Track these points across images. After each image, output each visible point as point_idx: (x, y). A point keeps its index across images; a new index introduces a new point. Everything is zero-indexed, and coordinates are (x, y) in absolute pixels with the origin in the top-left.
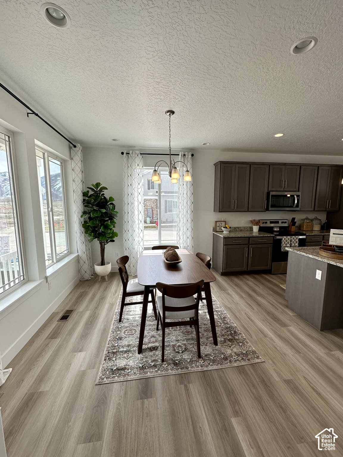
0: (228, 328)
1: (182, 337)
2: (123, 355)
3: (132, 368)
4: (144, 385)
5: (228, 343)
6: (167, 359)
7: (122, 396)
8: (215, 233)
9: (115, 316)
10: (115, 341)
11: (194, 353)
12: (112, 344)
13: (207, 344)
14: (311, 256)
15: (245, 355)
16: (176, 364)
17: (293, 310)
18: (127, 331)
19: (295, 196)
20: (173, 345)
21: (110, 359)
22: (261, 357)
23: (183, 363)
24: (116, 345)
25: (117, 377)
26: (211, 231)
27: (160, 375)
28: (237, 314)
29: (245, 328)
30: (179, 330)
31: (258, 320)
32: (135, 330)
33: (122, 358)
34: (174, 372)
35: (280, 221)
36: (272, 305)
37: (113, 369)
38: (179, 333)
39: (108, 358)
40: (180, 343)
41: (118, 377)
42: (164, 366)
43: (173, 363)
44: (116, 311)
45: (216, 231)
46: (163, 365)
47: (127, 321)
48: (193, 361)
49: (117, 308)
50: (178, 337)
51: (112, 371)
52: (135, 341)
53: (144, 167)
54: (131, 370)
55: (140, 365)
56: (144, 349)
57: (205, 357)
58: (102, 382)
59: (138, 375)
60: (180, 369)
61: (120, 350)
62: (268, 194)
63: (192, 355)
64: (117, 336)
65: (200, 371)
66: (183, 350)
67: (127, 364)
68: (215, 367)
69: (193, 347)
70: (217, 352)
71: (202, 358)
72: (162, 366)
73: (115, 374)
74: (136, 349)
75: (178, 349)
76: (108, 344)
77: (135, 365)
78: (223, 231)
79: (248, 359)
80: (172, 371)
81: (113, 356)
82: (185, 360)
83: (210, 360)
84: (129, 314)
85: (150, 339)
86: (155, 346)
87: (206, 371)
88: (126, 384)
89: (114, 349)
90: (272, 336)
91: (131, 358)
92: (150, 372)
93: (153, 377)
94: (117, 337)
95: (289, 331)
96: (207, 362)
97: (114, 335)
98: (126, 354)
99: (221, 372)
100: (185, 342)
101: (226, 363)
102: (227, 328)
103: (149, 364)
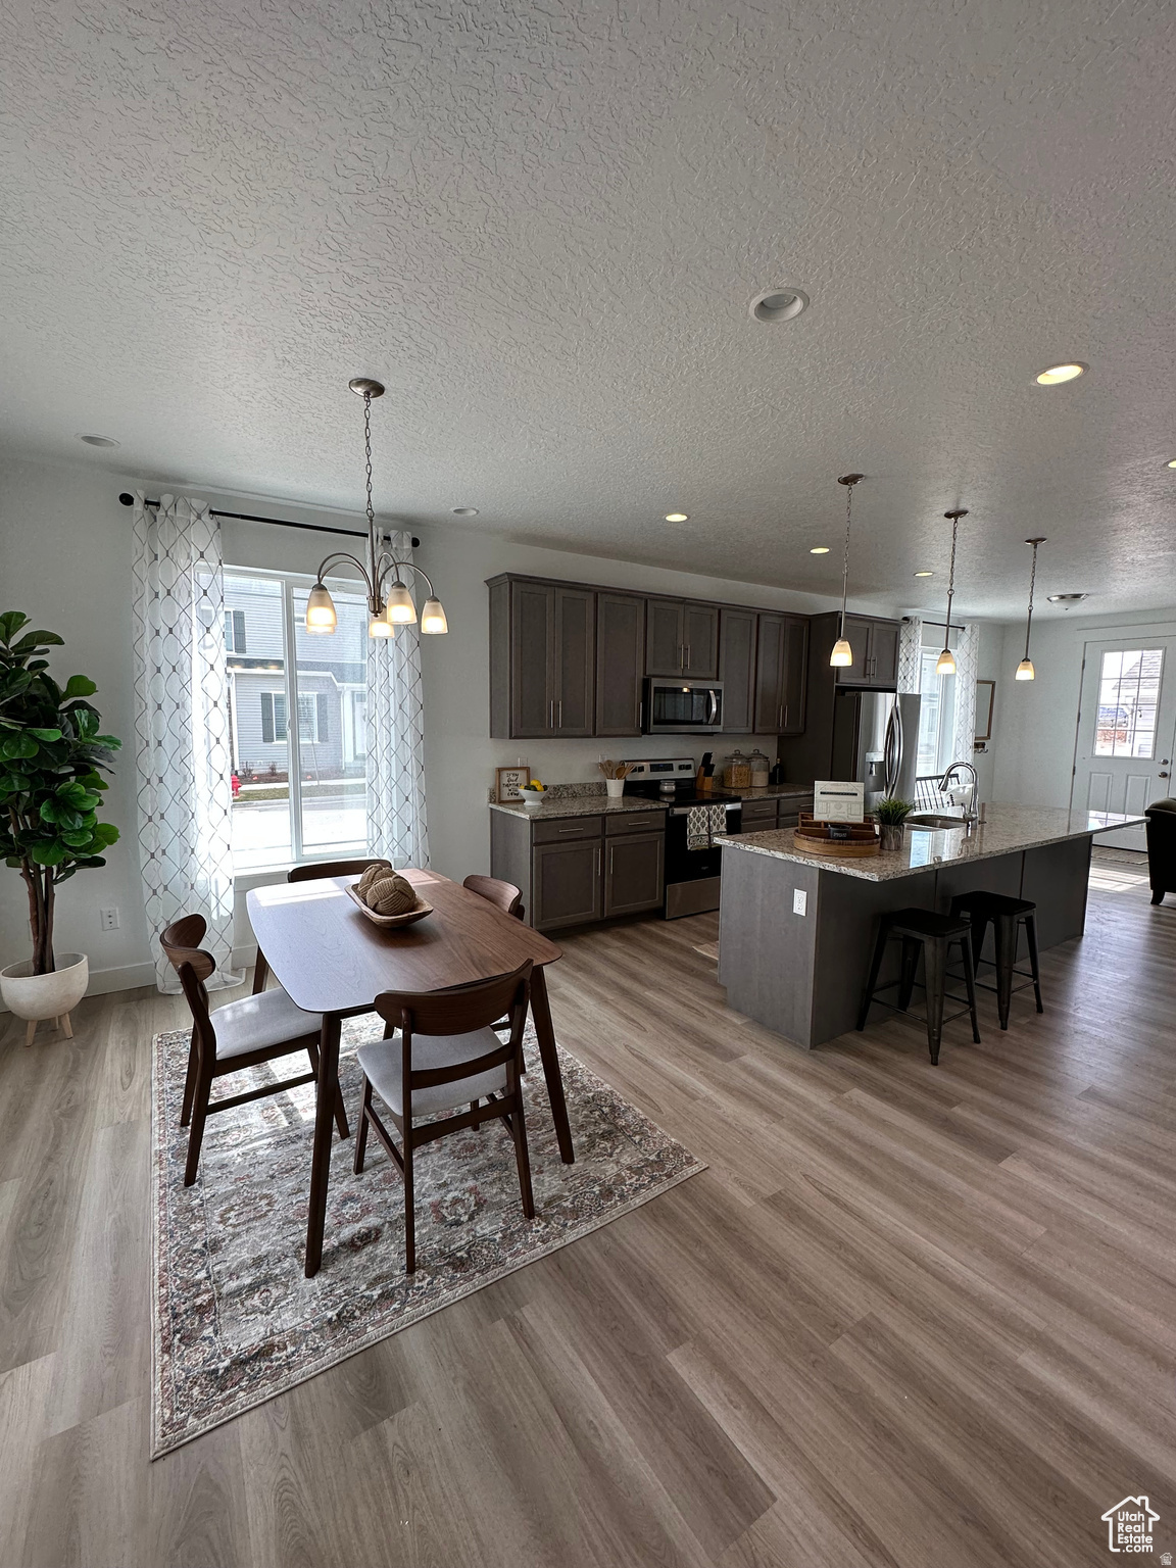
0: (591, 1100)
1: (455, 1171)
2: (242, 1304)
3: (297, 1337)
4: (363, 1377)
5: (601, 1146)
6: (424, 1257)
7: (288, 1451)
8: (500, 808)
9: (157, 1167)
10: (190, 1265)
11: (510, 1208)
12: (181, 1278)
13: (540, 1167)
14: (779, 855)
15: (655, 1166)
16: (459, 1264)
17: (739, 1011)
18: (232, 1209)
19: (711, 692)
20: (432, 1205)
21: (188, 1339)
22: (697, 1159)
23: (484, 1250)
24: (202, 1274)
25: (244, 1390)
26: (483, 802)
27: (415, 1320)
28: (604, 1054)
29: (635, 1089)
30: (439, 1149)
31: (665, 1058)
32: (266, 1196)
33: (243, 1317)
34: (460, 1291)
35: (676, 765)
36: (689, 1006)
37: (216, 1371)
38: (440, 1159)
39: (180, 1336)
40: (456, 1190)
41: (250, 1389)
42: (420, 1284)
43: (448, 1264)
44: (157, 1147)
45: (501, 802)
46: (413, 1282)
47: (219, 1174)
48: (512, 1234)
49: (157, 1136)
50: (442, 1175)
51: (217, 1378)
52: (280, 1237)
53: (224, 566)
54: (294, 1344)
55: (330, 1314)
56: (327, 1253)
57: (548, 1209)
58: (183, 1437)
59: (329, 1350)
60: (477, 1275)
61: (224, 1290)
62: (646, 683)
63: (503, 1215)
64: (195, 1241)
65: (544, 1255)
66: (473, 1208)
67: (271, 1330)
68: (584, 1229)
69: (502, 1190)
70: (576, 1182)
71: (539, 1215)
72: (413, 1288)
73: (229, 1384)
74: (295, 1264)
75: (453, 1212)
76: (162, 1285)
77: (309, 1322)
78: (524, 801)
79: (666, 1175)
80: (452, 1292)
81: (201, 1321)
82: (484, 1240)
83: (564, 1212)
84: (221, 1145)
85: (338, 1210)
86: (368, 1228)
87: (561, 1253)
88: (292, 1403)
89: (198, 1295)
90: (710, 1093)
91: (283, 1303)
92: (373, 1325)
93: (388, 1337)
94: (198, 1246)
95: (746, 1068)
96: (557, 1221)
97: (177, 1244)
98: (257, 1295)
99: (603, 1239)
100: (471, 1183)
101: (611, 1207)
102: (589, 1102)
103: (363, 1297)
